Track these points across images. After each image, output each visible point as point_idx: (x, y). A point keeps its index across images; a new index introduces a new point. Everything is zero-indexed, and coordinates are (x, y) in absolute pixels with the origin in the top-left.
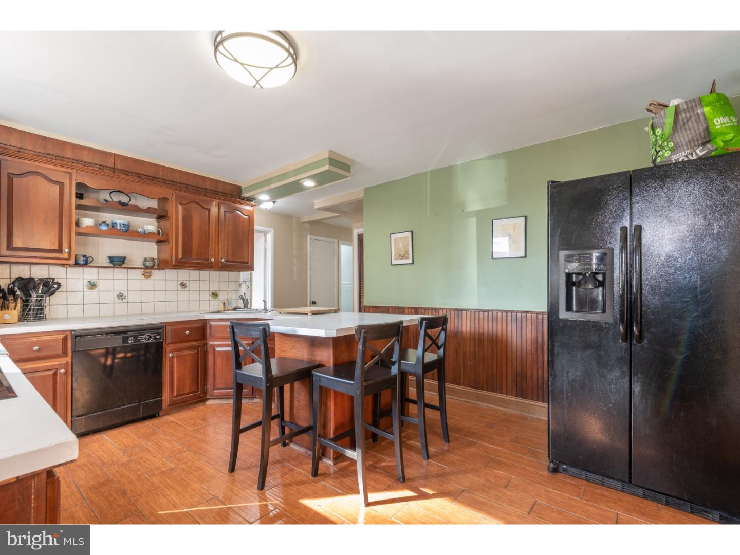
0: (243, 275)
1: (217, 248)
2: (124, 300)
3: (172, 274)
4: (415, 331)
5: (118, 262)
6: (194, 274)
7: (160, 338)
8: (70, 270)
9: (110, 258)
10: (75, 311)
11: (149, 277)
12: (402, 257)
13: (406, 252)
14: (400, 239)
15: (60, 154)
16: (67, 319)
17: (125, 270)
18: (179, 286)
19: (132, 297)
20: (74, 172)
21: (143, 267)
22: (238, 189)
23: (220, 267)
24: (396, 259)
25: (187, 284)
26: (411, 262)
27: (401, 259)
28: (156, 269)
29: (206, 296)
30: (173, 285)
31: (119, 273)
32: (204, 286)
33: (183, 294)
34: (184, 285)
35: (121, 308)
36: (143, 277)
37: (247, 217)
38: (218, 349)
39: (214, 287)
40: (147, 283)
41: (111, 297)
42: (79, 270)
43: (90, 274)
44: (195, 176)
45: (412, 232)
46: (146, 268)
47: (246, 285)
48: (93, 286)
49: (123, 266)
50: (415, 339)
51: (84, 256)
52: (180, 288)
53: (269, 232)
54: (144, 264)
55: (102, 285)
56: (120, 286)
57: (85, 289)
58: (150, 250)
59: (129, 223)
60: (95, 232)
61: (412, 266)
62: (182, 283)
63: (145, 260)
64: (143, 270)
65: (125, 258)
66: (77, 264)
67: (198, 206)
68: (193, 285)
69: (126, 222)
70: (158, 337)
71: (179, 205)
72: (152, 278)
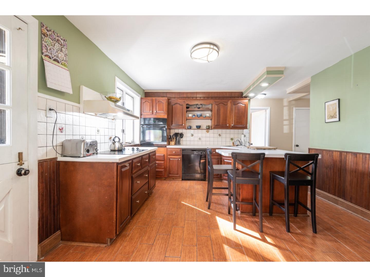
0: (245, 131)
1: (230, 120)
2: (201, 140)
3: (216, 131)
4: (339, 167)
5: (199, 127)
6: (224, 131)
7: (205, 154)
8: (187, 130)
9: (197, 126)
10: (188, 143)
11: (208, 132)
12: (332, 117)
13: (335, 114)
14: (331, 105)
15: (183, 96)
16: (186, 145)
17: (201, 130)
18: (218, 135)
19: (203, 139)
20: (185, 101)
21: (206, 129)
22: (242, 93)
23: (231, 128)
24: (328, 119)
25: (221, 135)
26: (338, 120)
27: (332, 118)
28: (210, 129)
29: (229, 140)
30: (216, 135)
31: (199, 131)
32: (228, 136)
33: (220, 139)
34: (220, 135)
35: (200, 143)
36: (206, 132)
37: (244, 105)
38: (225, 160)
39: (232, 136)
40: (208, 135)
41: (197, 139)
42: (189, 130)
43: (192, 131)
44: (222, 93)
45: (339, 100)
46: (207, 129)
47: (244, 135)
48: (192, 135)
49: (200, 129)
50: (339, 172)
51: (190, 126)
52: (219, 136)
53: (267, 109)
54: (206, 128)
55: (195, 135)
56: (200, 135)
57: (191, 136)
58: (209, 123)
59: (202, 114)
60: (192, 119)
61: (339, 123)
62: (219, 135)
63: (207, 126)
64: (206, 130)
65: (200, 126)
66: (188, 129)
67: (223, 104)
68: (223, 135)
69: (200, 114)
70: (204, 153)
71: (216, 105)
72: (209, 132)
